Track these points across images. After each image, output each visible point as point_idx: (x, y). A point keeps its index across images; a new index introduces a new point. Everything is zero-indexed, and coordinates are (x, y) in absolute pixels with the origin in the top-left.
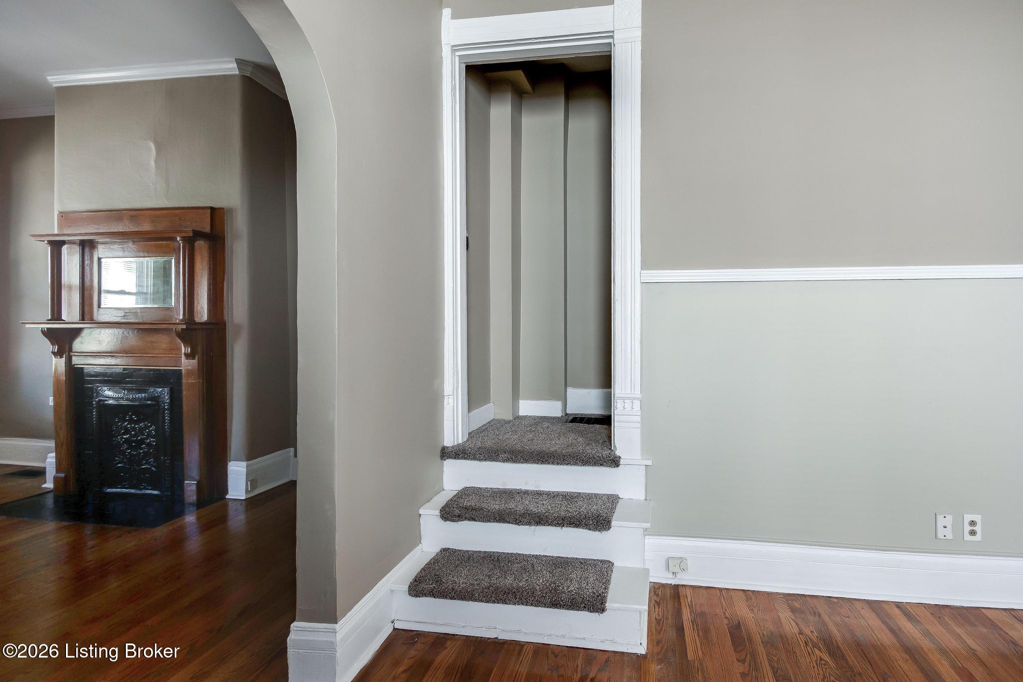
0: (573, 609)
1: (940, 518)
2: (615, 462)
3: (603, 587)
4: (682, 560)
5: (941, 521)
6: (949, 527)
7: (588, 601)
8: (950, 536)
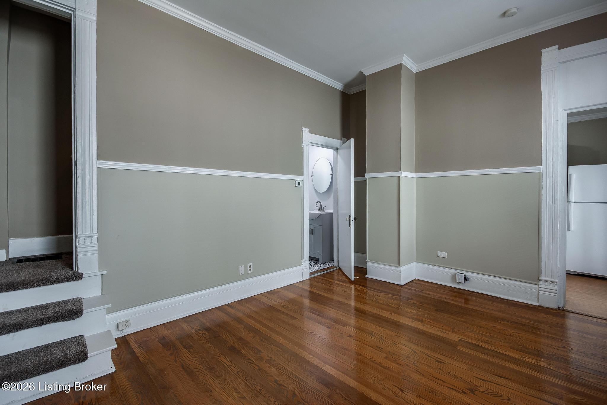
0: (63, 367)
1: (240, 267)
2: (79, 277)
3: (83, 347)
4: (126, 322)
5: (241, 269)
6: (243, 270)
7: (75, 358)
8: (243, 273)
